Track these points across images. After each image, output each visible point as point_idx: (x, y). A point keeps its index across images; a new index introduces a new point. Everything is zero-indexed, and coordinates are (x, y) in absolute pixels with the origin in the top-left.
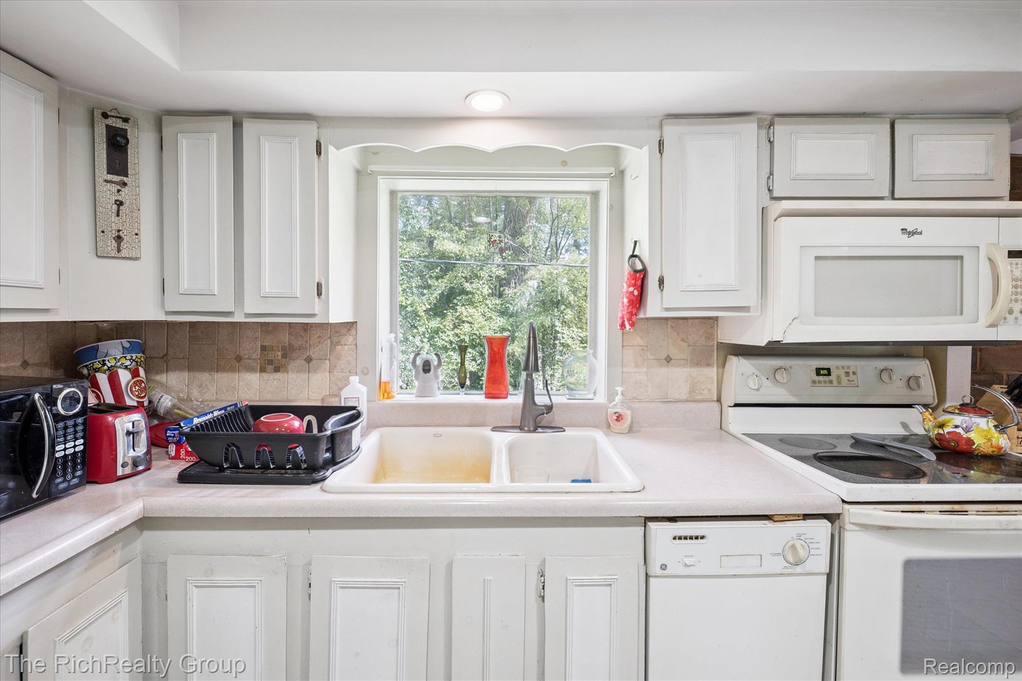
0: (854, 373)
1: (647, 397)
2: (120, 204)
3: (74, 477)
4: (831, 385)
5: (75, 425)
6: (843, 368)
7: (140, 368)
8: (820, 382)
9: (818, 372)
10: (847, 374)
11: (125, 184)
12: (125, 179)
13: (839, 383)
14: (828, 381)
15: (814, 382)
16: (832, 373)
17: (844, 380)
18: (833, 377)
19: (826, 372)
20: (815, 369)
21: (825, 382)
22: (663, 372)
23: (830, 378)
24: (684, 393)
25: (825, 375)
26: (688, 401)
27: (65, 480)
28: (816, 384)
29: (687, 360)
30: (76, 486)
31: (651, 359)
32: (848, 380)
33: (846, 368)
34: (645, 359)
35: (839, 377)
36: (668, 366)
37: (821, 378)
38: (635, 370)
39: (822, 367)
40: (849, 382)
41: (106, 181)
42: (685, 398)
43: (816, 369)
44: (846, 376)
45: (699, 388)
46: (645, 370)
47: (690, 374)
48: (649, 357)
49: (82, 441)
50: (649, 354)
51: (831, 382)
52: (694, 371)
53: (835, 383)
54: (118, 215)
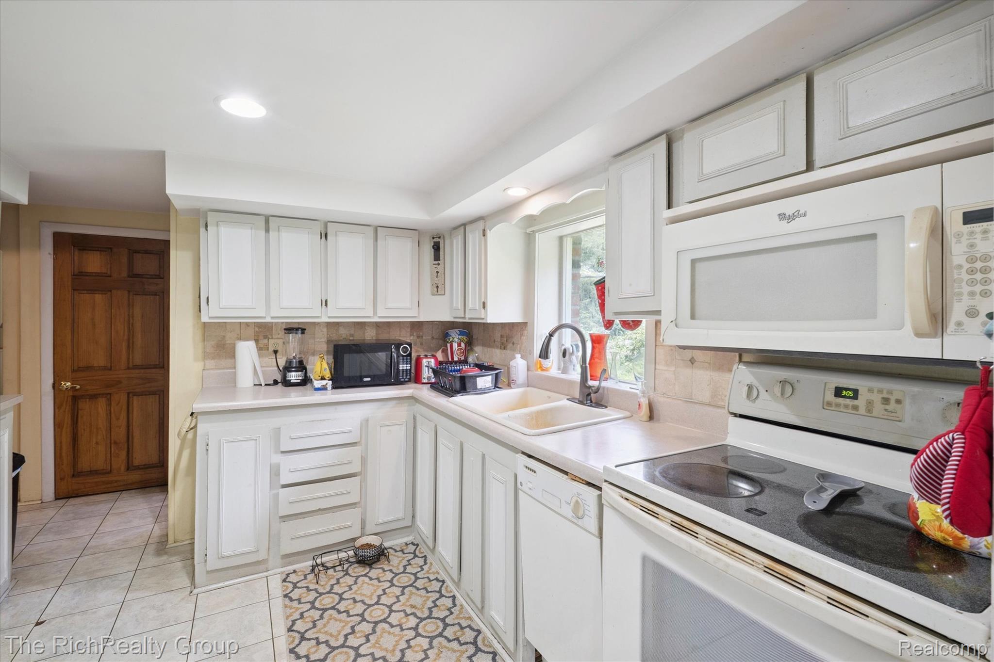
0: (898, 402)
1: (674, 395)
2: (438, 272)
3: (406, 378)
4: (856, 412)
5: (407, 359)
6: (880, 391)
7: (462, 343)
8: (838, 405)
9: (838, 392)
10: (886, 401)
11: (439, 264)
12: (439, 262)
13: (869, 411)
14: (851, 406)
15: (829, 404)
16: (859, 396)
17: (878, 408)
18: (861, 402)
19: (850, 393)
20: (834, 388)
21: (846, 406)
22: (687, 372)
23: (856, 402)
24: (706, 396)
25: (849, 397)
26: (710, 405)
27: (403, 378)
28: (832, 407)
29: (710, 363)
30: (407, 381)
31: (678, 360)
32: (886, 410)
33: (885, 392)
34: (674, 359)
35: (870, 403)
36: (692, 367)
37: (840, 400)
38: (665, 368)
39: (845, 386)
40: (886, 413)
41: (434, 264)
42: (707, 401)
43: (836, 388)
44: (883, 404)
45: (721, 393)
46: (673, 369)
47: (712, 378)
48: (677, 357)
49: (409, 365)
50: (677, 354)
51: (856, 408)
52: (716, 376)
53: (862, 410)
54: (437, 277)
